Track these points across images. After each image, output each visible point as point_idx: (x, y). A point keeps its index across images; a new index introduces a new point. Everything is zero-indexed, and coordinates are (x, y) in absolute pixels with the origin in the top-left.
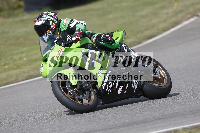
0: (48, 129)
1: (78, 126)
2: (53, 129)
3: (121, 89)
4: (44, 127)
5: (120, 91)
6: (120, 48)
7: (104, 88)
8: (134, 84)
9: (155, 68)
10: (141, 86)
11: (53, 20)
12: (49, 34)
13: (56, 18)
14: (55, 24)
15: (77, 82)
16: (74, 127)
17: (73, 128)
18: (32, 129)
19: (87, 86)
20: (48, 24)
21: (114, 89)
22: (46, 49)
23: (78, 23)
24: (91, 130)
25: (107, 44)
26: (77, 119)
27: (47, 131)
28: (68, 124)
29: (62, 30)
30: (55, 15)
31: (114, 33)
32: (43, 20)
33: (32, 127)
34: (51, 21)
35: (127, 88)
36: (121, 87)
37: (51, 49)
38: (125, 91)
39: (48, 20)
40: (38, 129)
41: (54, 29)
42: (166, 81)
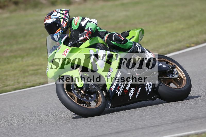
0: (148, 116)
1: (178, 114)
2: (153, 117)
3: (132, 92)
4: (144, 114)
5: (132, 94)
6: (133, 48)
7: (113, 90)
8: (147, 86)
9: (173, 69)
10: (155, 88)
11: (64, 18)
12: (59, 33)
13: (67, 15)
14: (66, 23)
15: (83, 85)
16: (175, 114)
17: (173, 115)
18: (131, 116)
19: (94, 89)
20: (58, 22)
21: (125, 91)
22: (52, 49)
23: (89, 21)
24: (192, 118)
25: (119, 44)
26: (178, 106)
27: (147, 118)
28: (169, 111)
29: (74, 29)
30: (66, 13)
31: (129, 31)
32: (53, 18)
33: (132, 114)
34: (61, 19)
35: (139, 90)
36: (133, 90)
37: (58, 49)
38: (138, 94)
39: (58, 18)
40: (137, 116)
41: (65, 27)
42: (185, 82)
